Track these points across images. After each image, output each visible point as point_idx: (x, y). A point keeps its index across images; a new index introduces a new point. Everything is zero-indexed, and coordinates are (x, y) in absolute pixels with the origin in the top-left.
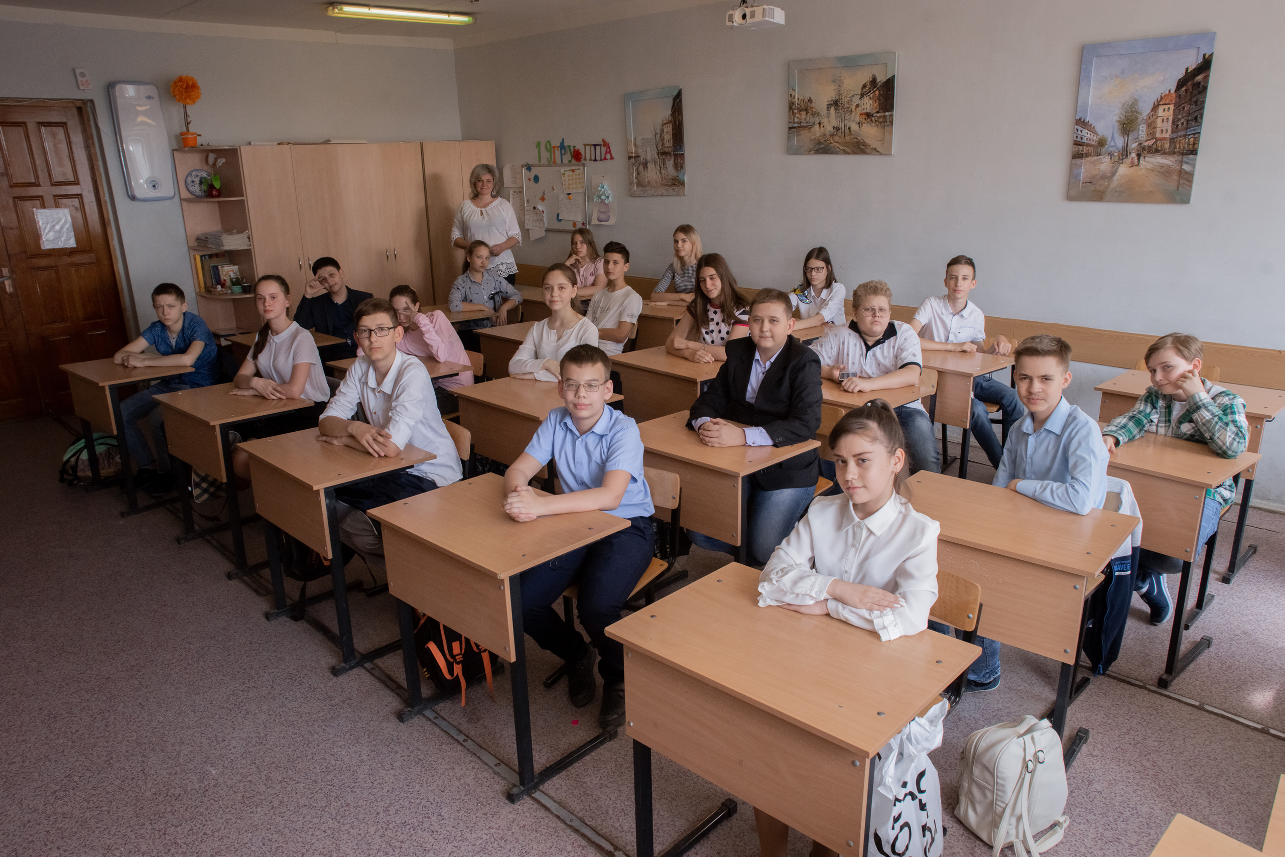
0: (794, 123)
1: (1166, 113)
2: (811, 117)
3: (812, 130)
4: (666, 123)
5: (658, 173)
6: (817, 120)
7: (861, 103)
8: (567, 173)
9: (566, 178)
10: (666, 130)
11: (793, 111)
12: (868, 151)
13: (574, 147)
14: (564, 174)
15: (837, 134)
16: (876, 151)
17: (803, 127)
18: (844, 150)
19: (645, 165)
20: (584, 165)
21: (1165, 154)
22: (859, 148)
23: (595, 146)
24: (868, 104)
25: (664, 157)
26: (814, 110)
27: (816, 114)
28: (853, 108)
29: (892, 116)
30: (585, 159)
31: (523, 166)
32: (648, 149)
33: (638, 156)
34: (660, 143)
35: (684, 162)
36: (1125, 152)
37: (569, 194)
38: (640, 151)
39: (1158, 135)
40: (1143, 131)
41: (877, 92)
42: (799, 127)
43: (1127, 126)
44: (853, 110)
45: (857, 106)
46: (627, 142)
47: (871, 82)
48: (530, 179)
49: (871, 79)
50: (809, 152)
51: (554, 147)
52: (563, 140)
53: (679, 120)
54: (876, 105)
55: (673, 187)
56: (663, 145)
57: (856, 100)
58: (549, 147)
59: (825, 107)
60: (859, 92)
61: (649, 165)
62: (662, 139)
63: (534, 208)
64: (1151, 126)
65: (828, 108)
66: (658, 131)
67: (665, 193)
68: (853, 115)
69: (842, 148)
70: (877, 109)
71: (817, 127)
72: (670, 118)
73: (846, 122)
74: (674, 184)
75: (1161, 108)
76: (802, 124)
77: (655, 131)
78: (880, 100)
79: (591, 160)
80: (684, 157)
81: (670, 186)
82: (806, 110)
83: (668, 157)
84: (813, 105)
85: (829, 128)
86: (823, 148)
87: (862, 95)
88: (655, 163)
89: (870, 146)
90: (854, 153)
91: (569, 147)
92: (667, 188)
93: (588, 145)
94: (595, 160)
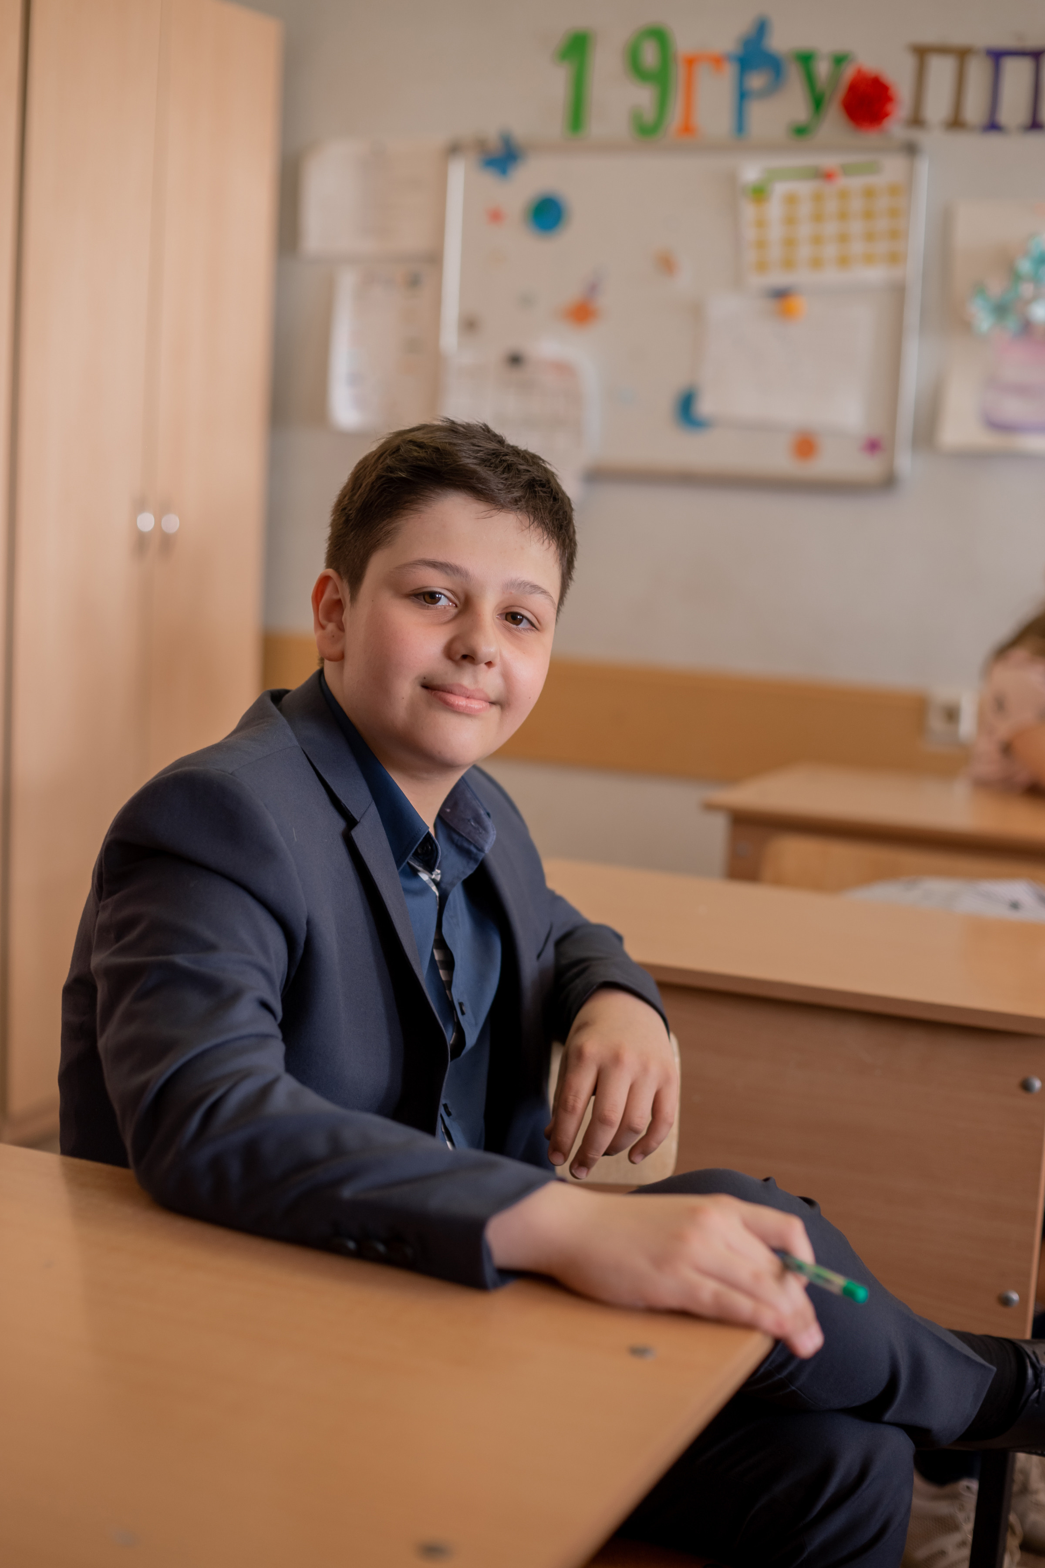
8: (780, 189)
9: (775, 209)
13: (839, 60)
14: (759, 193)
20: (911, 150)
23: (997, 56)
30: (917, 121)
31: (454, 149)
37: (781, 295)
48: (496, 216)
51: (691, 62)
52: (761, 28)
58: (650, 56)
63: (515, 360)
79: (956, 123)
91: (806, 59)
93: (943, 50)
94: (993, 126)
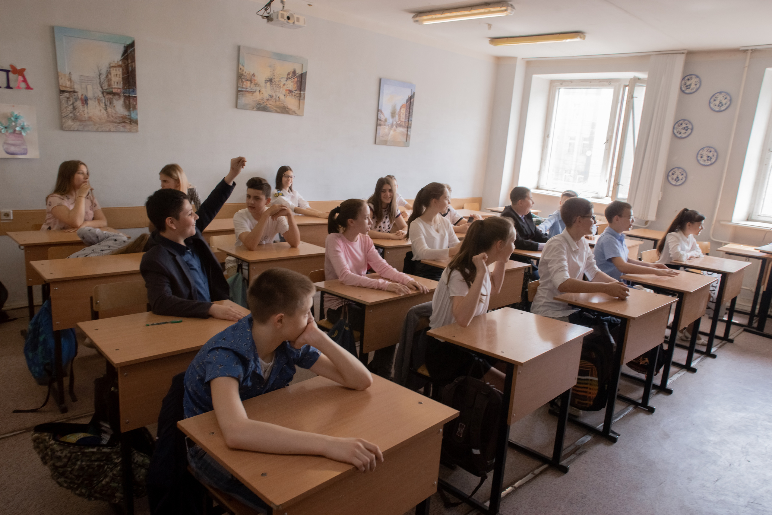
0: (243, 88)
1: (403, 111)
2: (254, 86)
3: (255, 94)
4: (115, 67)
5: (103, 111)
6: (258, 89)
7: (286, 83)
10: (113, 72)
11: (242, 81)
12: (290, 112)
15: (271, 100)
16: (294, 113)
17: (248, 91)
18: (276, 110)
19: (85, 101)
21: (403, 127)
22: (284, 110)
24: (291, 85)
25: (111, 96)
26: (256, 82)
27: (256, 84)
28: (282, 85)
29: (304, 94)
32: (89, 87)
33: (74, 92)
34: (107, 83)
35: (136, 104)
36: (392, 125)
38: (77, 87)
39: (401, 120)
40: (397, 116)
41: (296, 79)
42: (245, 91)
43: (393, 115)
44: (282, 86)
45: (284, 84)
46: (57, 76)
47: (293, 72)
49: (293, 71)
50: (253, 109)
53: (132, 66)
54: (295, 86)
55: (123, 124)
56: (109, 85)
57: (283, 81)
59: (264, 81)
60: (286, 76)
61: (90, 102)
62: (109, 81)
64: (399, 116)
65: (266, 83)
66: (104, 71)
67: (113, 129)
68: (281, 89)
69: (275, 109)
70: (296, 89)
71: (258, 93)
72: (120, 63)
73: (277, 93)
74: (124, 122)
75: (402, 109)
76: (248, 90)
77: (100, 71)
78: (297, 84)
80: (136, 100)
81: (119, 123)
82: (251, 81)
83: (117, 97)
84: (255, 78)
85: (266, 95)
86: (262, 107)
87: (287, 79)
88: (99, 101)
89: (292, 109)
90: (282, 112)
92: (116, 124)
